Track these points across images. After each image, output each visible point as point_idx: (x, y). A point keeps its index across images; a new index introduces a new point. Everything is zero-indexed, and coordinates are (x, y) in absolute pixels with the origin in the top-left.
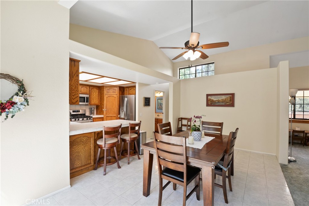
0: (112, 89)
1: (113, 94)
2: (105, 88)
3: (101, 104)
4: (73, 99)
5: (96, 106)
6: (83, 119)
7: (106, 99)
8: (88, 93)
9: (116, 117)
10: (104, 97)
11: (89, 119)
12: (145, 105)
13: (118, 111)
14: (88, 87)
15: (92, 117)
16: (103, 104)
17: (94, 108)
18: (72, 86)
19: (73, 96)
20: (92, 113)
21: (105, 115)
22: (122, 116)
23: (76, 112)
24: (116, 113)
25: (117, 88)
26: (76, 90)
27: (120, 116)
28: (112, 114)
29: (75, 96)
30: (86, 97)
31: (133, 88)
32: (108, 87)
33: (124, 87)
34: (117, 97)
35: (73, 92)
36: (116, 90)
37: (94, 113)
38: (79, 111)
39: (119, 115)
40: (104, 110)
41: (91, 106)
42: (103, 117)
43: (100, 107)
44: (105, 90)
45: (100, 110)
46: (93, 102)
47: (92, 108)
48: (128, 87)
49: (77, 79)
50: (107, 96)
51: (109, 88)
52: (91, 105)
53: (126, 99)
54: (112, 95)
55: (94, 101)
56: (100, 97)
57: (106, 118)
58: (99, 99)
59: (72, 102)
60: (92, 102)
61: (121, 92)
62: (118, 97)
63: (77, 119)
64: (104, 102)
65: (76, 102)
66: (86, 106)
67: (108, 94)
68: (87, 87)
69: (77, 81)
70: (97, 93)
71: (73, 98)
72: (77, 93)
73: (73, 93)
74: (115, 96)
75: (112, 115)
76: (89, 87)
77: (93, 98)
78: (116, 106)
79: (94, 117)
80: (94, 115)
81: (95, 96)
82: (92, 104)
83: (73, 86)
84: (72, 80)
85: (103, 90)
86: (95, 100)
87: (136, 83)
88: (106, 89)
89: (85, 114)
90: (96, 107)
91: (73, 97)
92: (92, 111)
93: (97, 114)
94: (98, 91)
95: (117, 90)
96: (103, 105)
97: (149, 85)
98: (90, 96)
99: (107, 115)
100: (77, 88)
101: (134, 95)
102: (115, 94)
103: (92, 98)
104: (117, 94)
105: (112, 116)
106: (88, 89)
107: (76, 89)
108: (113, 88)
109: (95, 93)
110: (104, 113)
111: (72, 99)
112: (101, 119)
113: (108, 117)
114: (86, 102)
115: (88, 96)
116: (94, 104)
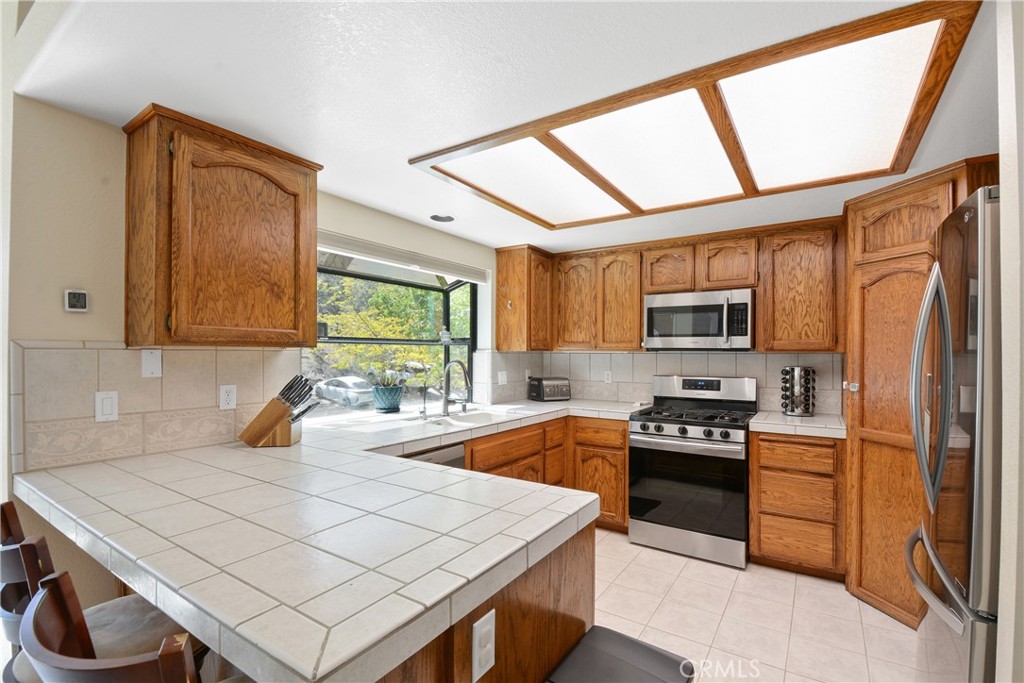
1: (912, 247)
2: (851, 216)
6: (708, 434)
7: (857, 304)
8: (747, 281)
11: (718, 437)
14: (751, 246)
21: (853, 427)
23: (702, 388)
25: (943, 190)
28: (908, 430)
30: (730, 306)
32: (872, 205)
38: (714, 385)
40: (848, 386)
44: (851, 234)
46: (783, 335)
50: (867, 281)
52: (771, 349)
54: (904, 265)
55: (799, 324)
57: (858, 445)
58: (833, 308)
60: (778, 335)
63: (652, 425)
66: (745, 354)
67: (875, 256)
68: (743, 243)
70: (820, 272)
75: (903, 438)
77: (788, 305)
79: (763, 424)
81: (801, 289)
86: (803, 320)
88: (860, 226)
89: (754, 404)
94: (825, 251)
98: (756, 296)
99: (867, 431)
103: (778, 307)
105: (902, 449)
106: (753, 254)
108: (908, 200)
109: (804, 273)
110: (849, 412)
112: (819, 449)
113: (875, 448)
114: (728, 335)
115: (742, 296)
116: (798, 347)
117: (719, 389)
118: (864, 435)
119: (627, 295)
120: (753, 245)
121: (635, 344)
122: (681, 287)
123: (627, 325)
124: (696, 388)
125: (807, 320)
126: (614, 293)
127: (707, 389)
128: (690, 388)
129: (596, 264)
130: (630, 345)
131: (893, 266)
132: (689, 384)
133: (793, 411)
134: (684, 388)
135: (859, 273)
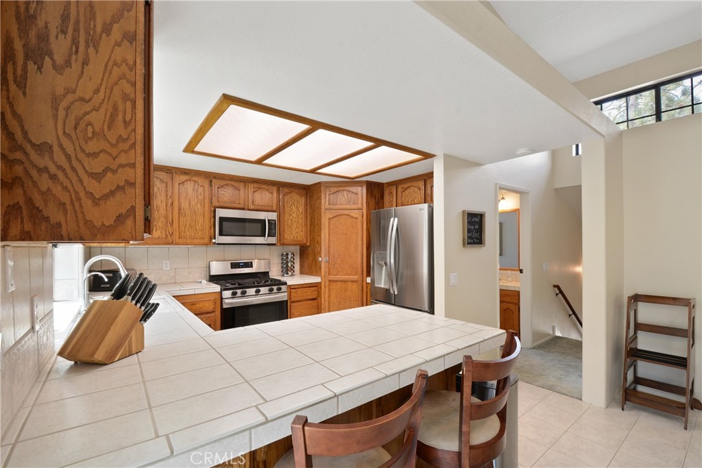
0: (345, 193)
1: (348, 207)
2: (323, 188)
3: (313, 240)
4: (96, 202)
5: (298, 247)
6: (258, 291)
7: (327, 226)
8: (275, 208)
9: (360, 282)
10: (320, 220)
11: (275, 291)
12: (468, 244)
13: (365, 265)
14: (275, 189)
15: (285, 283)
16: (318, 242)
17: (292, 254)
18: (88, 107)
19: (97, 177)
20: (287, 270)
21: (325, 276)
22: (380, 283)
23: (242, 267)
24: (360, 269)
25: (360, 188)
26: (120, 139)
27: (373, 281)
28: (347, 274)
29: (110, 182)
30: (269, 220)
31: (414, 184)
32: (334, 187)
33: (383, 184)
34: (360, 218)
35: (92, 147)
36: (356, 194)
37: (292, 269)
38: (249, 265)
39: (368, 275)
40: (322, 259)
41: (285, 247)
42: (320, 283)
43: (310, 250)
44: (323, 196)
45: (311, 258)
46: (288, 237)
47: (287, 254)
48: (395, 184)
49: (125, 61)
50: (331, 216)
51: (335, 189)
52: (283, 244)
53: (394, 222)
54: (346, 212)
55: (294, 232)
56: (311, 220)
57: (327, 283)
58: (306, 225)
59: (86, 222)
60: (286, 237)
61: (373, 199)
62: (365, 216)
63: (239, 291)
64: (320, 236)
65: (120, 219)
66: (272, 247)
67: (335, 207)
68: (270, 187)
69: (123, 77)
70: (301, 209)
71: (90, 195)
72: (123, 159)
73: (94, 155)
74: (355, 214)
75: (346, 277)
76: (278, 191)
77: (290, 222)
78: (360, 248)
79: (291, 281)
80: (292, 275)
81: (294, 215)
82: (286, 242)
83: (96, 109)
84: (85, 62)
85: (319, 198)
86: (295, 230)
87: (433, 156)
88: (327, 193)
89: (268, 272)
90: (300, 250)
91: (91, 185)
92: (287, 262)
93: (302, 273)
94: (303, 200)
95: (360, 194)
96: (319, 244)
97: (480, 165)
98: (279, 216)
99: (332, 278)
100: (126, 124)
101: (426, 206)
102: (353, 207)
103: (286, 223)
104: (360, 206)
105: (345, 281)
106: (275, 194)
107: (121, 130)
108: (347, 188)
109: (296, 208)
110: (323, 270)
111: (87, 203)
112: (313, 288)
113: (335, 283)
114: (268, 236)
115: (273, 216)
116: (294, 243)
117: (252, 267)
118: (330, 279)
119: (199, 206)
120: (276, 190)
121: (206, 240)
122: (238, 206)
123: (199, 227)
124: (239, 268)
125: (297, 230)
126: (188, 203)
127: (246, 267)
128: (235, 268)
129: (172, 178)
130: (202, 241)
131: (342, 212)
132: (234, 266)
133: (287, 274)
134: (232, 268)
135: (328, 212)
